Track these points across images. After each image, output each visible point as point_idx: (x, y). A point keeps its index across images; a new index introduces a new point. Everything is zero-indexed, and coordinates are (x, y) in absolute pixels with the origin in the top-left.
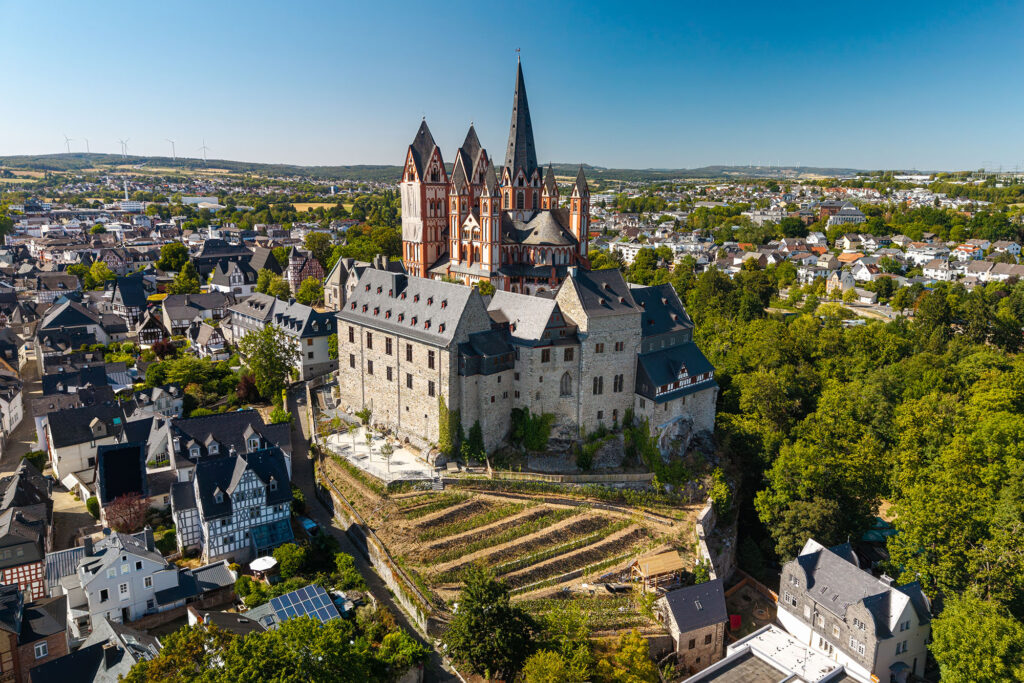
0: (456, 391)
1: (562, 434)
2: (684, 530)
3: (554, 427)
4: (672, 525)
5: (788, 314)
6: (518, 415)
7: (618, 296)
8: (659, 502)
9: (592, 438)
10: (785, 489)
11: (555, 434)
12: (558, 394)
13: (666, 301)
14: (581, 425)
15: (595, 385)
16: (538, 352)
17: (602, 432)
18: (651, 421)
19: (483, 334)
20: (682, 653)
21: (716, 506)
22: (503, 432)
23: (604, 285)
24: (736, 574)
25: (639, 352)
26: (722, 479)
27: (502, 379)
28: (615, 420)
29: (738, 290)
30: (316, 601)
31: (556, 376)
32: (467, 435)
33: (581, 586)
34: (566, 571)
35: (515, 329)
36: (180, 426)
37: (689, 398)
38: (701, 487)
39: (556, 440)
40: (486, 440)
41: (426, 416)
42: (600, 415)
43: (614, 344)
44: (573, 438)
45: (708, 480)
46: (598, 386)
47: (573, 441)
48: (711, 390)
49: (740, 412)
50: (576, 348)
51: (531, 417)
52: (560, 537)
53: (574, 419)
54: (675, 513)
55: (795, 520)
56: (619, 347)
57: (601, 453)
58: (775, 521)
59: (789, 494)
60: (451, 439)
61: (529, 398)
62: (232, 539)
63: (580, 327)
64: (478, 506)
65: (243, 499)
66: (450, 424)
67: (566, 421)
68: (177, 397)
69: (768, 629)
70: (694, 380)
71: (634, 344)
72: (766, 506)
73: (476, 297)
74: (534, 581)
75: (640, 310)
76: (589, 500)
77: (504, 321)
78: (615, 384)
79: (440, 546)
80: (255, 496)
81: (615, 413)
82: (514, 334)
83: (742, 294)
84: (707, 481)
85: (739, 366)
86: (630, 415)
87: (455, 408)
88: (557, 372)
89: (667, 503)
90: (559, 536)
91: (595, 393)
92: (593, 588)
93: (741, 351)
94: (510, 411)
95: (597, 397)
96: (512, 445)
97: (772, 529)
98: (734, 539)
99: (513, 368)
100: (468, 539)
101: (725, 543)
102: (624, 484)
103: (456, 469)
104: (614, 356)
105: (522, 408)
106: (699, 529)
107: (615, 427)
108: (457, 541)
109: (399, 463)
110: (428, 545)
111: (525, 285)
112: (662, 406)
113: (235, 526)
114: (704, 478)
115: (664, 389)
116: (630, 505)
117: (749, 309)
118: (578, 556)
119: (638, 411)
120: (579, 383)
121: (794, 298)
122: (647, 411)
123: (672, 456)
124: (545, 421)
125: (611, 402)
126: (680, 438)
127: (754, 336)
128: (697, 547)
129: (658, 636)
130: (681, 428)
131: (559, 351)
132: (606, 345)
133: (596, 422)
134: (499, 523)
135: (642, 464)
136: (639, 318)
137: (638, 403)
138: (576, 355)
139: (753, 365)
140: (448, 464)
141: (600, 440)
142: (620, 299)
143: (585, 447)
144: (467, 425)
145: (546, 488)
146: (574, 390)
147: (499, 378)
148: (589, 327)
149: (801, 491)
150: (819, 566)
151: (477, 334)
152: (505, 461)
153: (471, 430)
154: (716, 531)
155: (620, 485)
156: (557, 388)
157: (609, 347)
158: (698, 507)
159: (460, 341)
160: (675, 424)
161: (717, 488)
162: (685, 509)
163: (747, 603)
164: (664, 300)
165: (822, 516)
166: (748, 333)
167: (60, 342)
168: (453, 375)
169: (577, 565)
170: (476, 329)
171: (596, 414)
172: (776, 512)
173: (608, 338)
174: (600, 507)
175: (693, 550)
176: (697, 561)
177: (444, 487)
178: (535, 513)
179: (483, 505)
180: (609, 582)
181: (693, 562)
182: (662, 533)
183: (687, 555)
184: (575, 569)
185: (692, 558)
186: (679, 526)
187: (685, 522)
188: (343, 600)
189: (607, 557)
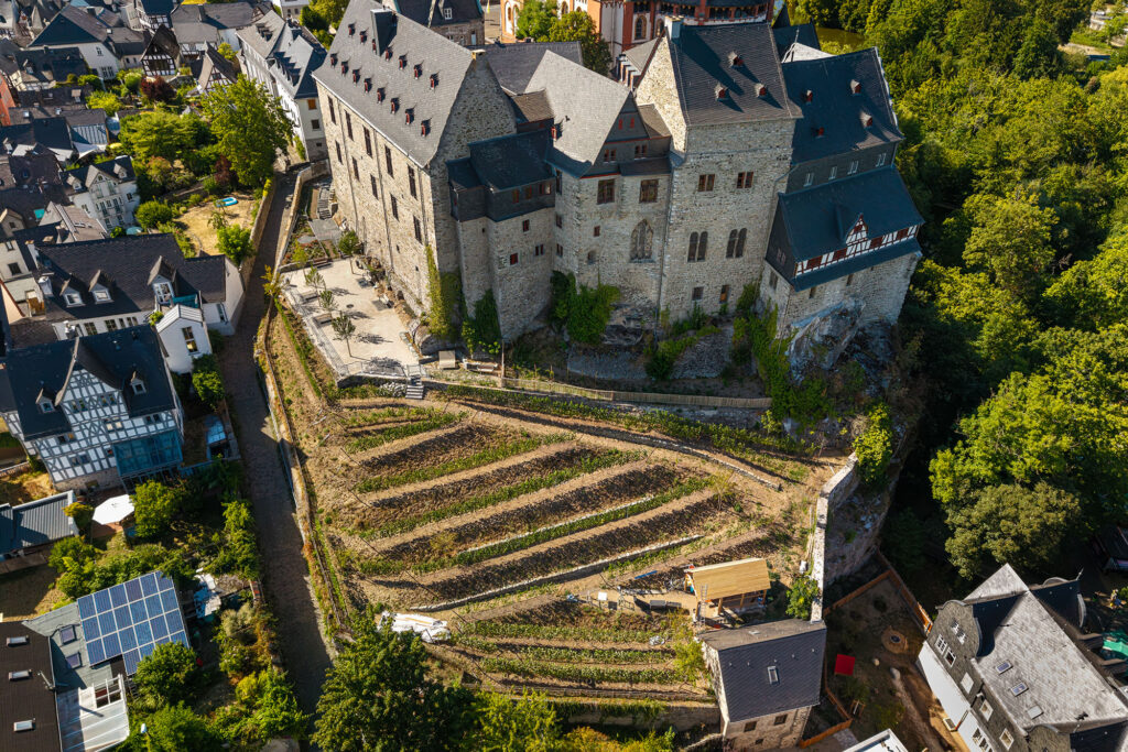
0: (449, 243)
1: (629, 319)
2: (797, 501)
3: (617, 308)
4: (780, 489)
5: (1094, 58)
6: (561, 282)
7: (757, 81)
8: (768, 448)
9: (679, 329)
10: (989, 460)
11: (618, 319)
12: (627, 256)
13: (858, 88)
14: (662, 309)
15: (693, 246)
16: (592, 184)
17: (697, 321)
18: (782, 315)
19: (498, 142)
20: (730, 737)
21: (859, 469)
22: (537, 307)
23: (733, 56)
24: (874, 559)
25: (783, 191)
26: (883, 424)
27: (531, 224)
28: (724, 301)
29: (1027, 17)
30: (153, 602)
31: (624, 227)
32: (471, 312)
33: (598, 592)
34: (583, 563)
35: (559, 134)
36: (52, 256)
37: (859, 276)
38: (844, 431)
39: (620, 330)
40: (504, 321)
41: (417, 269)
42: (697, 293)
43: (736, 176)
44: (647, 326)
45: (859, 423)
46: (698, 247)
47: (647, 332)
48: (907, 257)
49: (961, 263)
50: (662, 180)
51: (579, 292)
52: (586, 500)
53: (652, 296)
54: (791, 467)
55: (992, 518)
56: (744, 181)
57: (689, 355)
58: (958, 504)
59: (993, 469)
60: (446, 317)
61: (576, 260)
62: (85, 460)
63: (675, 140)
64: (469, 435)
65: (84, 409)
66: (442, 293)
67: (638, 300)
68: (125, 181)
69: (882, 741)
70: (876, 242)
71: (774, 175)
72: (948, 480)
73: (481, 73)
74: (525, 577)
75: (794, 112)
76: (653, 433)
77: (543, 116)
78: (731, 244)
79: (389, 503)
80: (105, 405)
81: (725, 290)
82: (558, 145)
83: (1029, 24)
84: (856, 423)
85: (989, 158)
86: (751, 294)
87: (450, 268)
88: (625, 221)
89: (782, 450)
90: (585, 498)
91: (691, 259)
92: (616, 597)
93: (999, 130)
94: (551, 274)
95: (695, 265)
96: (551, 326)
97: (949, 511)
98: (880, 519)
99: (554, 206)
100: (437, 494)
101: (863, 523)
102: (715, 412)
103: (452, 362)
104: (732, 198)
105: (566, 274)
106: (822, 507)
107: (723, 312)
108: (418, 496)
109: (375, 340)
110: (373, 497)
111: (659, 16)
112: (806, 292)
113: (84, 444)
114: (854, 417)
115: (814, 262)
116: (720, 449)
117: (1034, 50)
118: (609, 535)
119: (765, 290)
120: (665, 240)
121: (1111, 29)
122: (778, 294)
123: (810, 368)
124: (603, 298)
125: (718, 274)
126: (830, 340)
127: (1028, 108)
128: (810, 537)
129: (695, 704)
130: (835, 325)
131: (631, 185)
132: (720, 178)
133: (689, 304)
134: (495, 466)
135: (757, 376)
136: (789, 128)
137: (767, 278)
138: (661, 193)
139: (1011, 158)
140: (441, 353)
141: (691, 333)
142: (759, 87)
143: (662, 345)
144: (473, 295)
145: (588, 408)
146: (656, 252)
147: (526, 226)
148: (688, 143)
149: (1016, 468)
150: (1010, 622)
151: (486, 144)
152: (531, 357)
153: (478, 304)
154: (855, 499)
155: (710, 413)
156: (625, 248)
157: (725, 180)
158: (833, 461)
159: (450, 157)
160: (825, 319)
161: (871, 438)
162: (811, 463)
163: (878, 614)
164: (854, 84)
165: (1043, 525)
166: (1020, 99)
167: (46, 68)
168: (441, 215)
169: (603, 552)
170: (483, 132)
171: (691, 292)
172: (962, 491)
173: (726, 165)
174: (669, 447)
175: (802, 542)
176: (803, 563)
177: (424, 396)
178: (558, 454)
179: (477, 434)
180: (646, 588)
181: (796, 564)
182: (759, 504)
183: (790, 550)
184: (598, 558)
185: (797, 557)
186: (790, 495)
187: (802, 487)
188: (208, 595)
189: (657, 539)
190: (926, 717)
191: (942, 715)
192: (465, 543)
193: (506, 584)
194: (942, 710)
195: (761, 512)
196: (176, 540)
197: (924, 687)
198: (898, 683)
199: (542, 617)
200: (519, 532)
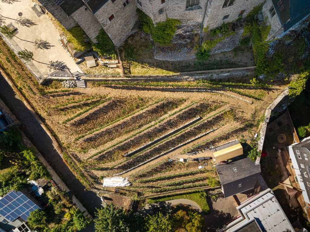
1: (186, 32)
2: (259, 108)
3: (179, 27)
4: (252, 103)
11: (179, 32)
12: (184, 8)
14: (205, 27)
32: (95, 41)
34: (173, 147)
40: (114, 41)
44: (196, 32)
52: (172, 125)
53: (199, 20)
54: (259, 92)
57: (218, 45)
67: (191, 23)
74: (152, 156)
79: (90, 140)
90: (170, 124)
91: (224, 6)
92: (186, 157)
94: (136, 9)
95: (227, 8)
100: (109, 132)
103: (93, 61)
108: (101, 135)
125: (240, 8)
128: (261, 123)
133: (220, 22)
137: (268, 6)
140: (86, 57)
146: (202, 3)
153: (97, 37)
158: (278, 87)
169: (180, 141)
175: (257, 126)
176: (256, 134)
177: (86, 85)
178: (157, 107)
179: (118, 103)
180: (197, 151)
181: (253, 135)
182: (243, 112)
183: (252, 129)
184: (179, 144)
185: (254, 132)
186: (256, 105)
187: (262, 102)
188: (37, 188)
189: (201, 132)
190: (285, 165)
191: (290, 164)
192: (126, 150)
193: (146, 160)
194: (291, 162)
195: (243, 116)
196: (10, 161)
197: (287, 154)
198: (279, 154)
199: (161, 168)
200: (147, 142)
